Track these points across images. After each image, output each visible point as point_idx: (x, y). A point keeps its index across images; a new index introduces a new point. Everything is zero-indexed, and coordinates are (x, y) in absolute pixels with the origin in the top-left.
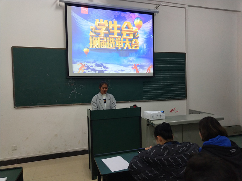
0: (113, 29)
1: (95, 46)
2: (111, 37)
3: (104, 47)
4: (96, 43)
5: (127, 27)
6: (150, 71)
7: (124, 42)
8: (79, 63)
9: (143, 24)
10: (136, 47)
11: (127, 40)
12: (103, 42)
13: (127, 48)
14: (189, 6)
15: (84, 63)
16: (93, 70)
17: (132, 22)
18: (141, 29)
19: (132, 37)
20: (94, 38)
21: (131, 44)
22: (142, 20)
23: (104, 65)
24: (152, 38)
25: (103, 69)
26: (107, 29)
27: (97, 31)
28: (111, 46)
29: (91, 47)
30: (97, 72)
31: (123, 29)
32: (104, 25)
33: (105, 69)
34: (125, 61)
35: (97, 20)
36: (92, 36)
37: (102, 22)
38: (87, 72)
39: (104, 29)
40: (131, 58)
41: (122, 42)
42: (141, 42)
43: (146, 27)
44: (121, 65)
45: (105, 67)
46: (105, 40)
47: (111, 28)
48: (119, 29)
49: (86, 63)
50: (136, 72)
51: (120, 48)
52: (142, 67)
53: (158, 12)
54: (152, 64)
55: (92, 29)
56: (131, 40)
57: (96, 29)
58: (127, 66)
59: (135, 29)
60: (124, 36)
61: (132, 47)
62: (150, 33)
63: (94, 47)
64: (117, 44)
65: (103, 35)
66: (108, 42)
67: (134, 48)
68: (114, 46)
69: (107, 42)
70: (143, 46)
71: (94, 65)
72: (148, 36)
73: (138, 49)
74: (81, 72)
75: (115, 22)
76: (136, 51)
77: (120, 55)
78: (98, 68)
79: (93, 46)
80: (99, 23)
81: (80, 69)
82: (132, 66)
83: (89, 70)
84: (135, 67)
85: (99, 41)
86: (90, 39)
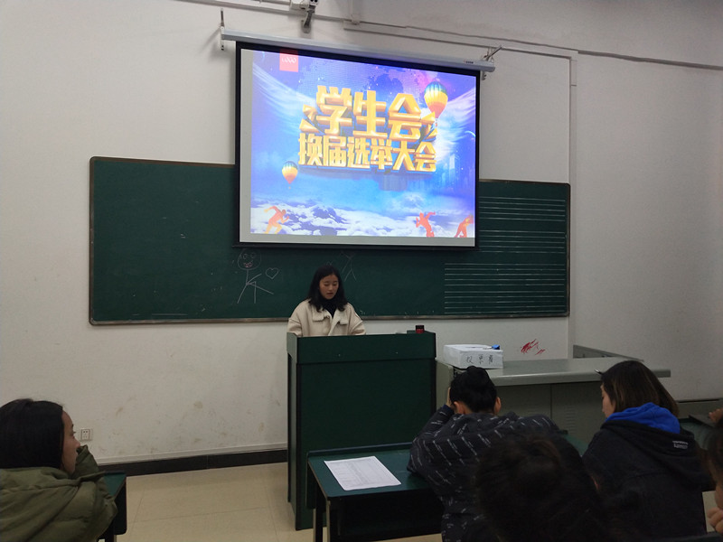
0: (364, 113)
1: (315, 160)
2: (359, 137)
3: (338, 164)
4: (316, 152)
5: (405, 109)
6: (465, 232)
7: (395, 150)
8: (268, 206)
9: (450, 99)
10: (426, 165)
11: (404, 144)
12: (337, 151)
13: (404, 166)
14: (580, 52)
15: (281, 207)
16: (306, 226)
17: (418, 96)
18: (443, 114)
19: (417, 136)
20: (311, 137)
21: (413, 156)
22: (446, 91)
23: (338, 212)
24: (474, 139)
25: (335, 225)
26: (349, 113)
27: (320, 118)
28: (358, 161)
29: (302, 162)
30: (317, 233)
31: (392, 115)
32: (340, 104)
33: (339, 225)
34: (396, 204)
35: (321, 89)
36: (307, 133)
37: (335, 94)
38: (289, 230)
39: (341, 111)
40: (412, 196)
41: (388, 150)
42: (442, 151)
43: (457, 110)
44: (383, 213)
45: (339, 220)
46: (343, 144)
47: (360, 110)
48: (382, 113)
49: (287, 207)
50: (425, 235)
51: (382, 167)
52: (443, 221)
53: (491, 69)
54: (471, 214)
55: (306, 114)
56: (413, 145)
57: (319, 112)
58: (400, 217)
59: (426, 114)
60: (396, 134)
61: (415, 165)
62: (467, 127)
63: (311, 163)
64: (375, 156)
65: (335, 130)
66: (351, 150)
67: (421, 168)
68: (365, 161)
69: (346, 148)
70: (448, 161)
71: (309, 212)
72: (462, 134)
73: (433, 169)
74: (274, 230)
75: (372, 94)
76: (427, 177)
77: (381, 188)
78: (319, 222)
79: (307, 159)
80: (328, 96)
81: (272, 222)
82: (414, 218)
83: (297, 226)
84: (425, 219)
85: (326, 148)
86: (302, 141)
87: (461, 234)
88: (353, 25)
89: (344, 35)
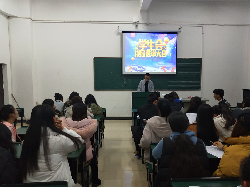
0: (149, 45)
1: (138, 56)
2: (148, 50)
3: (143, 56)
4: (138, 54)
5: (159, 43)
7: (157, 52)
8: (128, 66)
9: (170, 40)
10: (164, 56)
11: (159, 51)
12: (143, 53)
13: (158, 56)
14: (205, 25)
15: (131, 66)
16: (136, 70)
17: (162, 40)
18: (168, 44)
19: (162, 49)
20: (138, 51)
21: (161, 54)
22: (169, 38)
23: (143, 67)
24: (176, 49)
25: (143, 70)
26: (146, 45)
27: (139, 47)
28: (148, 55)
29: (136, 56)
30: (139, 71)
31: (156, 45)
32: (144, 43)
33: (144, 70)
34: (157, 65)
35: (140, 40)
37: (143, 41)
39: (144, 44)
40: (160, 63)
41: (155, 53)
42: (168, 52)
43: (172, 42)
44: (154, 67)
45: (144, 69)
47: (148, 44)
48: (154, 44)
50: (163, 71)
51: (153, 56)
52: (168, 68)
54: (175, 66)
55: (137, 46)
56: (161, 51)
57: (139, 45)
58: (158, 67)
59: (164, 44)
60: (157, 49)
61: (161, 56)
62: (174, 46)
64: (152, 54)
65: (143, 49)
66: (146, 53)
67: (163, 56)
68: (150, 55)
70: (169, 54)
71: (137, 67)
72: (173, 48)
73: (166, 56)
74: (130, 71)
75: (151, 40)
76: (164, 58)
77: (153, 61)
78: (139, 69)
81: (129, 69)
82: (161, 68)
83: (134, 70)
84: (163, 68)
85: (141, 53)
86: (136, 52)
87: (172, 71)
88: (147, 25)
89: (145, 27)
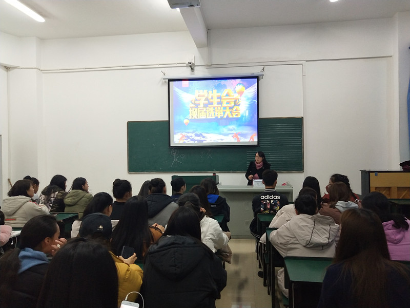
0: (212, 98)
1: (195, 116)
2: (210, 107)
3: (203, 118)
4: (195, 114)
5: (228, 95)
7: (224, 110)
8: (179, 134)
9: (246, 89)
10: (237, 115)
11: (228, 108)
12: (203, 113)
13: (227, 116)
14: (307, 61)
15: (184, 134)
16: (192, 140)
17: (233, 89)
18: (243, 95)
19: (232, 104)
20: (194, 109)
21: (231, 112)
22: (244, 86)
23: (204, 134)
24: (256, 103)
25: (202, 139)
26: (207, 99)
27: (196, 102)
28: (210, 116)
29: (191, 118)
30: (196, 142)
31: (223, 98)
32: (203, 96)
33: (204, 139)
34: (224, 130)
35: (197, 92)
36: (192, 108)
37: (201, 93)
38: (186, 142)
39: (204, 98)
40: (231, 127)
41: (222, 111)
42: (244, 109)
43: (249, 93)
44: (220, 134)
45: (204, 137)
46: (205, 110)
48: (219, 98)
49: (186, 134)
50: (236, 141)
51: (219, 117)
52: (244, 136)
53: (263, 75)
54: (256, 132)
55: (192, 101)
56: (231, 108)
57: (196, 100)
58: (227, 135)
59: (236, 96)
60: (224, 104)
61: (232, 115)
62: (253, 99)
63: (193, 118)
64: (216, 113)
65: (202, 105)
66: (208, 111)
67: (234, 116)
68: (213, 116)
69: (206, 112)
70: (246, 113)
71: (193, 135)
72: (251, 102)
73: (239, 116)
74: (182, 142)
75: (215, 91)
76: (237, 119)
77: (219, 124)
78: (197, 138)
79: (192, 116)
80: (199, 94)
81: (181, 139)
82: (232, 135)
83: (189, 140)
84: (236, 135)
85: (199, 111)
86: (190, 111)
87: (252, 140)
88: (209, 66)
89: (206, 70)
